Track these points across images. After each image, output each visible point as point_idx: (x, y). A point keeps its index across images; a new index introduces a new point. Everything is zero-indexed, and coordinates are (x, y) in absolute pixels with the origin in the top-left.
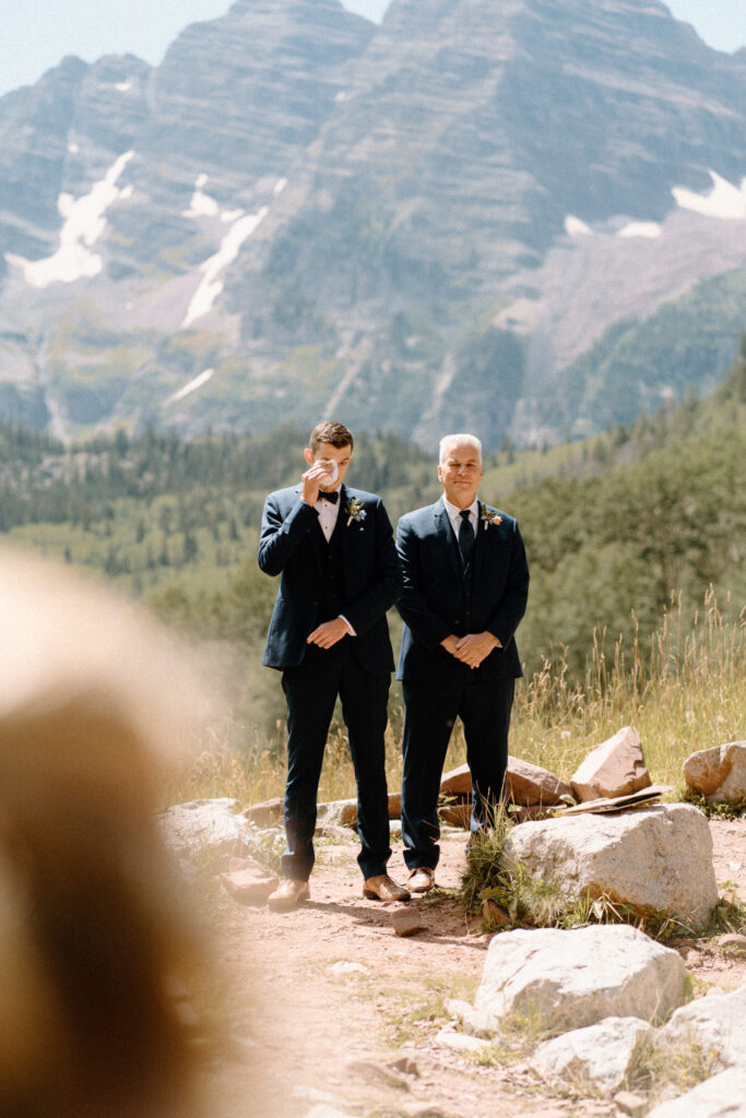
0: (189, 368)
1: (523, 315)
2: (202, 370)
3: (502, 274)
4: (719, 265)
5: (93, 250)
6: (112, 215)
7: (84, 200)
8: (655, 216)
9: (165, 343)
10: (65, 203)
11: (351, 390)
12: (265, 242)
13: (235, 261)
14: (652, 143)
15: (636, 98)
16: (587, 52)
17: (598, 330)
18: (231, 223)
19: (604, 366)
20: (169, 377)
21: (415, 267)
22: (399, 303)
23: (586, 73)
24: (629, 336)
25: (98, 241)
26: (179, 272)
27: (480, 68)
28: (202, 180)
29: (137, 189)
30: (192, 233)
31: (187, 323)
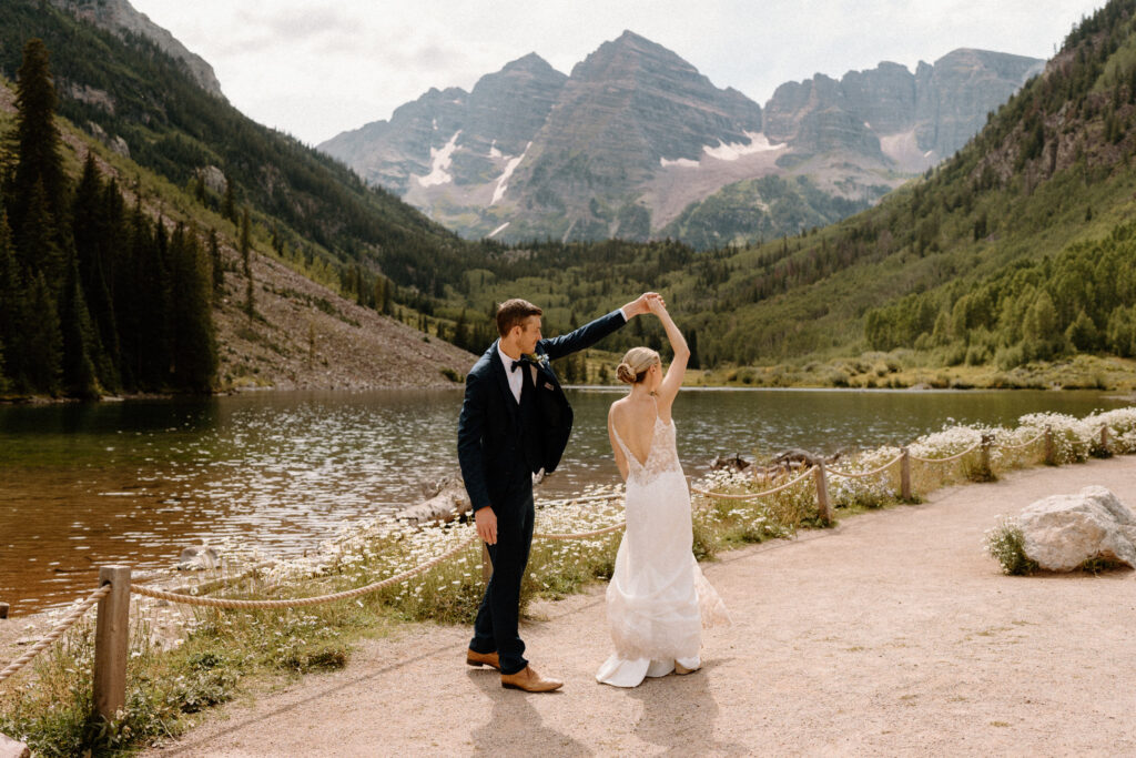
0: (495, 221)
1: (647, 199)
2: (502, 224)
3: (639, 182)
4: (730, 181)
5: (447, 172)
6: (453, 156)
7: (442, 150)
8: (696, 159)
9: (484, 211)
10: (433, 151)
11: (573, 232)
12: (527, 168)
13: (512, 176)
14: (695, 126)
15: (687, 107)
16: (666, 87)
17: (682, 208)
18: (508, 160)
19: (687, 223)
20: (487, 227)
21: (599, 179)
22: (593, 194)
23: (666, 97)
24: (696, 210)
25: (449, 168)
26: (488, 182)
27: (623, 92)
28: (494, 142)
29: (464, 146)
30: (492, 164)
31: (493, 203)
